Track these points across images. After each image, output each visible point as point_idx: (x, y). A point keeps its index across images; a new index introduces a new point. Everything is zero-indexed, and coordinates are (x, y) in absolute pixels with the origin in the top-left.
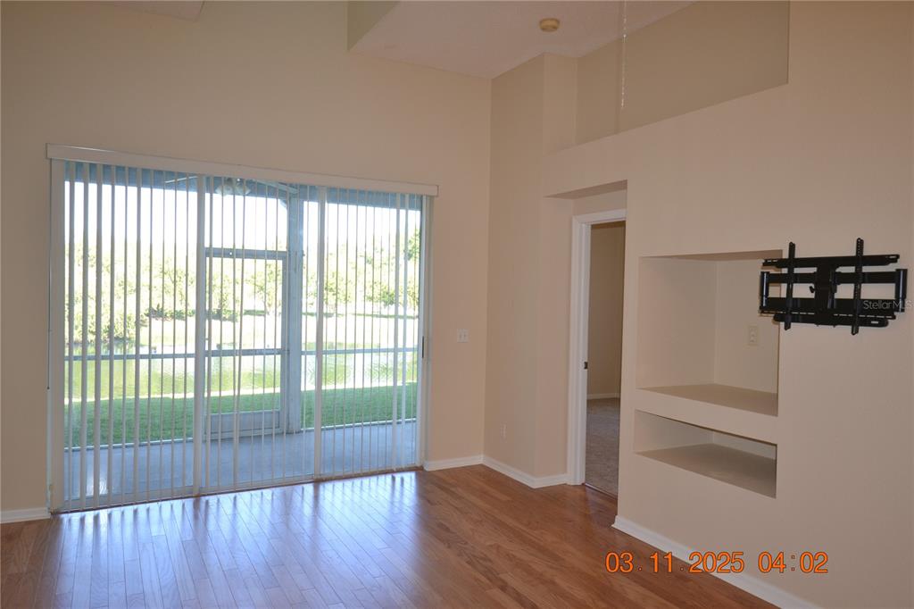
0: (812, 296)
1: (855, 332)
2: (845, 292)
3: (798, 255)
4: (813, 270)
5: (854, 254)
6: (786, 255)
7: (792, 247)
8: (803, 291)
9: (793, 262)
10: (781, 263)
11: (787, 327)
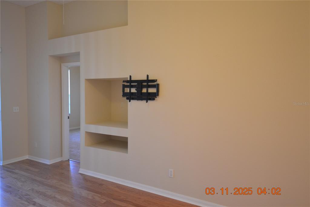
0: (136, 92)
1: (147, 102)
2: (144, 90)
3: (132, 79)
4: (136, 84)
5: (146, 79)
6: (129, 79)
7: (130, 76)
8: (133, 90)
9: (131, 81)
10: (127, 82)
11: (130, 101)
